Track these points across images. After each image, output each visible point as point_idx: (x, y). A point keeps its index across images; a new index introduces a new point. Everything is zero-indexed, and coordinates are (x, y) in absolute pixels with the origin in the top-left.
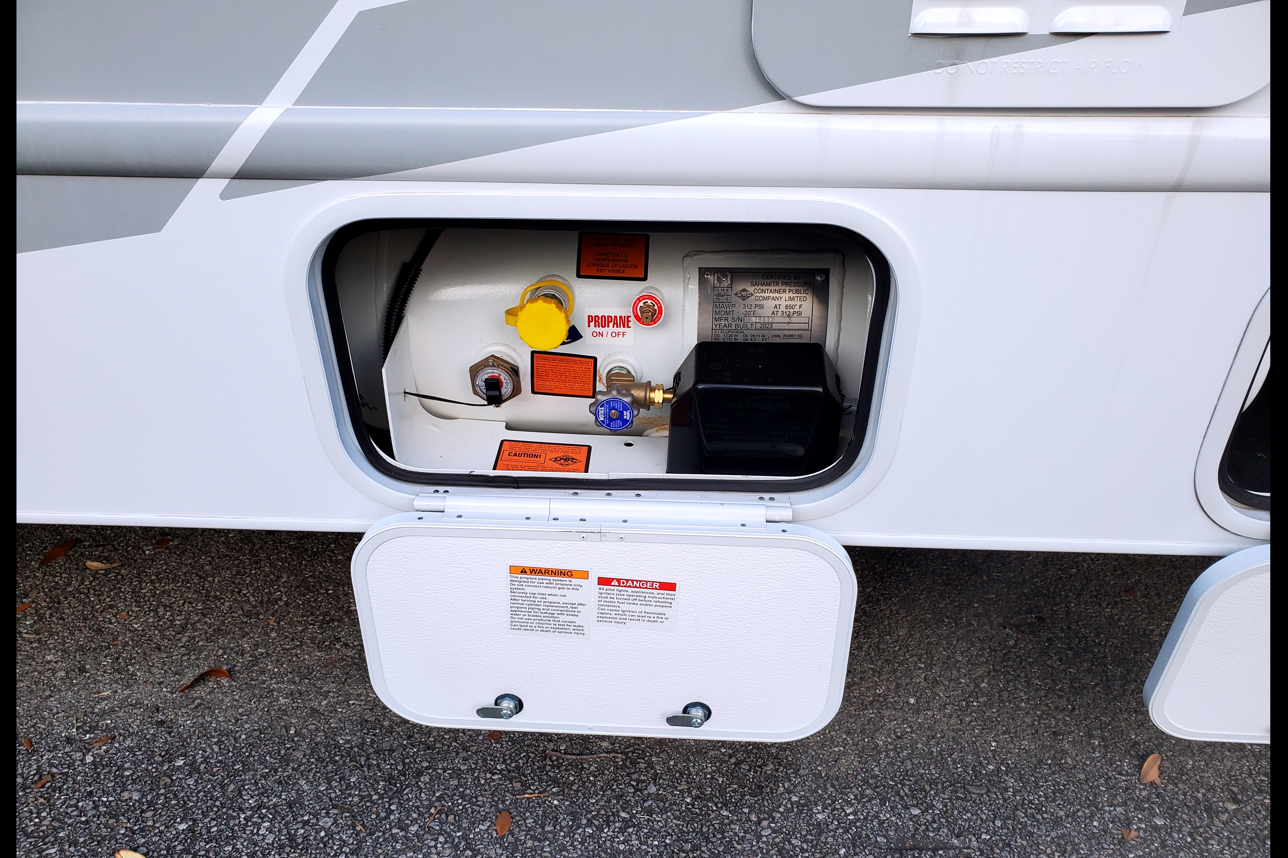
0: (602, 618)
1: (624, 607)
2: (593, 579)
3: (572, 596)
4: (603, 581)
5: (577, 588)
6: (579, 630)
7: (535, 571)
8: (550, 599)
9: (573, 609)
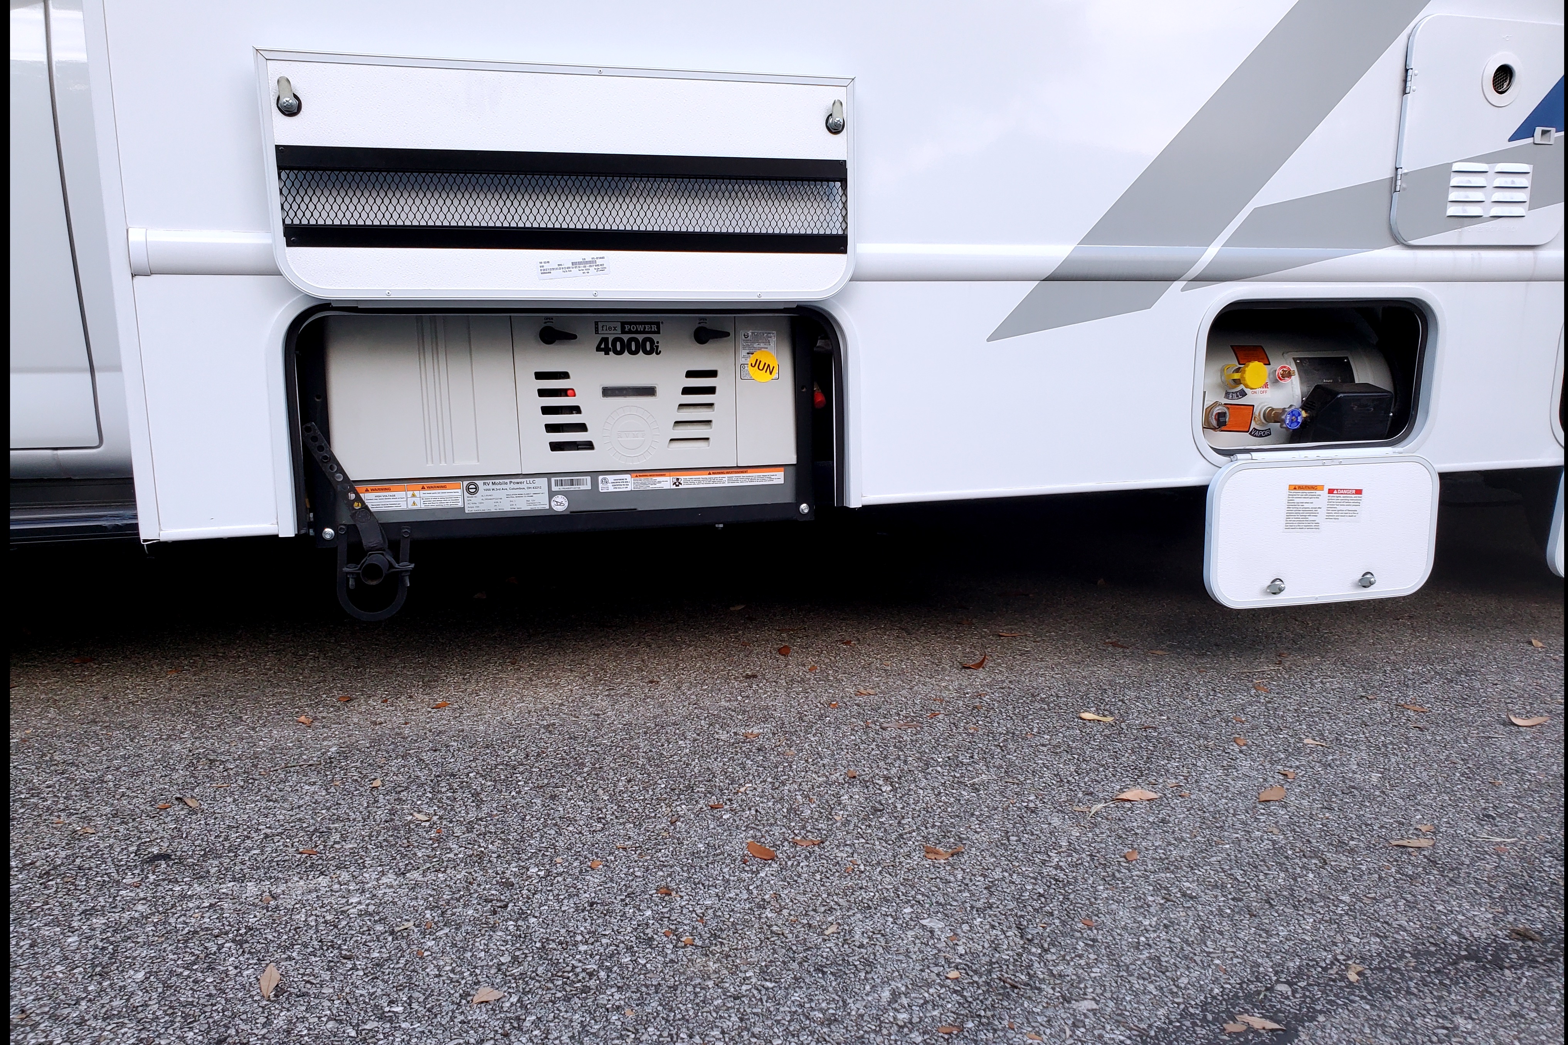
0: (1329, 517)
1: (1339, 508)
2: (1326, 491)
3: (1316, 503)
4: (1331, 491)
5: (1318, 497)
6: (1317, 526)
7: (1301, 487)
8: (1306, 505)
9: (1314, 512)
